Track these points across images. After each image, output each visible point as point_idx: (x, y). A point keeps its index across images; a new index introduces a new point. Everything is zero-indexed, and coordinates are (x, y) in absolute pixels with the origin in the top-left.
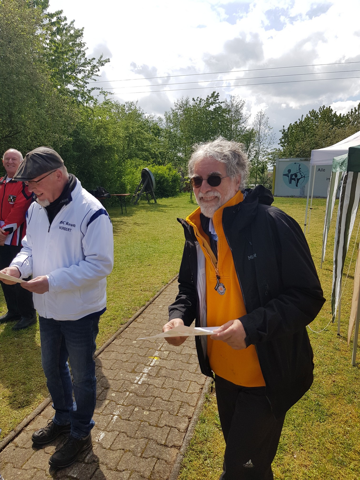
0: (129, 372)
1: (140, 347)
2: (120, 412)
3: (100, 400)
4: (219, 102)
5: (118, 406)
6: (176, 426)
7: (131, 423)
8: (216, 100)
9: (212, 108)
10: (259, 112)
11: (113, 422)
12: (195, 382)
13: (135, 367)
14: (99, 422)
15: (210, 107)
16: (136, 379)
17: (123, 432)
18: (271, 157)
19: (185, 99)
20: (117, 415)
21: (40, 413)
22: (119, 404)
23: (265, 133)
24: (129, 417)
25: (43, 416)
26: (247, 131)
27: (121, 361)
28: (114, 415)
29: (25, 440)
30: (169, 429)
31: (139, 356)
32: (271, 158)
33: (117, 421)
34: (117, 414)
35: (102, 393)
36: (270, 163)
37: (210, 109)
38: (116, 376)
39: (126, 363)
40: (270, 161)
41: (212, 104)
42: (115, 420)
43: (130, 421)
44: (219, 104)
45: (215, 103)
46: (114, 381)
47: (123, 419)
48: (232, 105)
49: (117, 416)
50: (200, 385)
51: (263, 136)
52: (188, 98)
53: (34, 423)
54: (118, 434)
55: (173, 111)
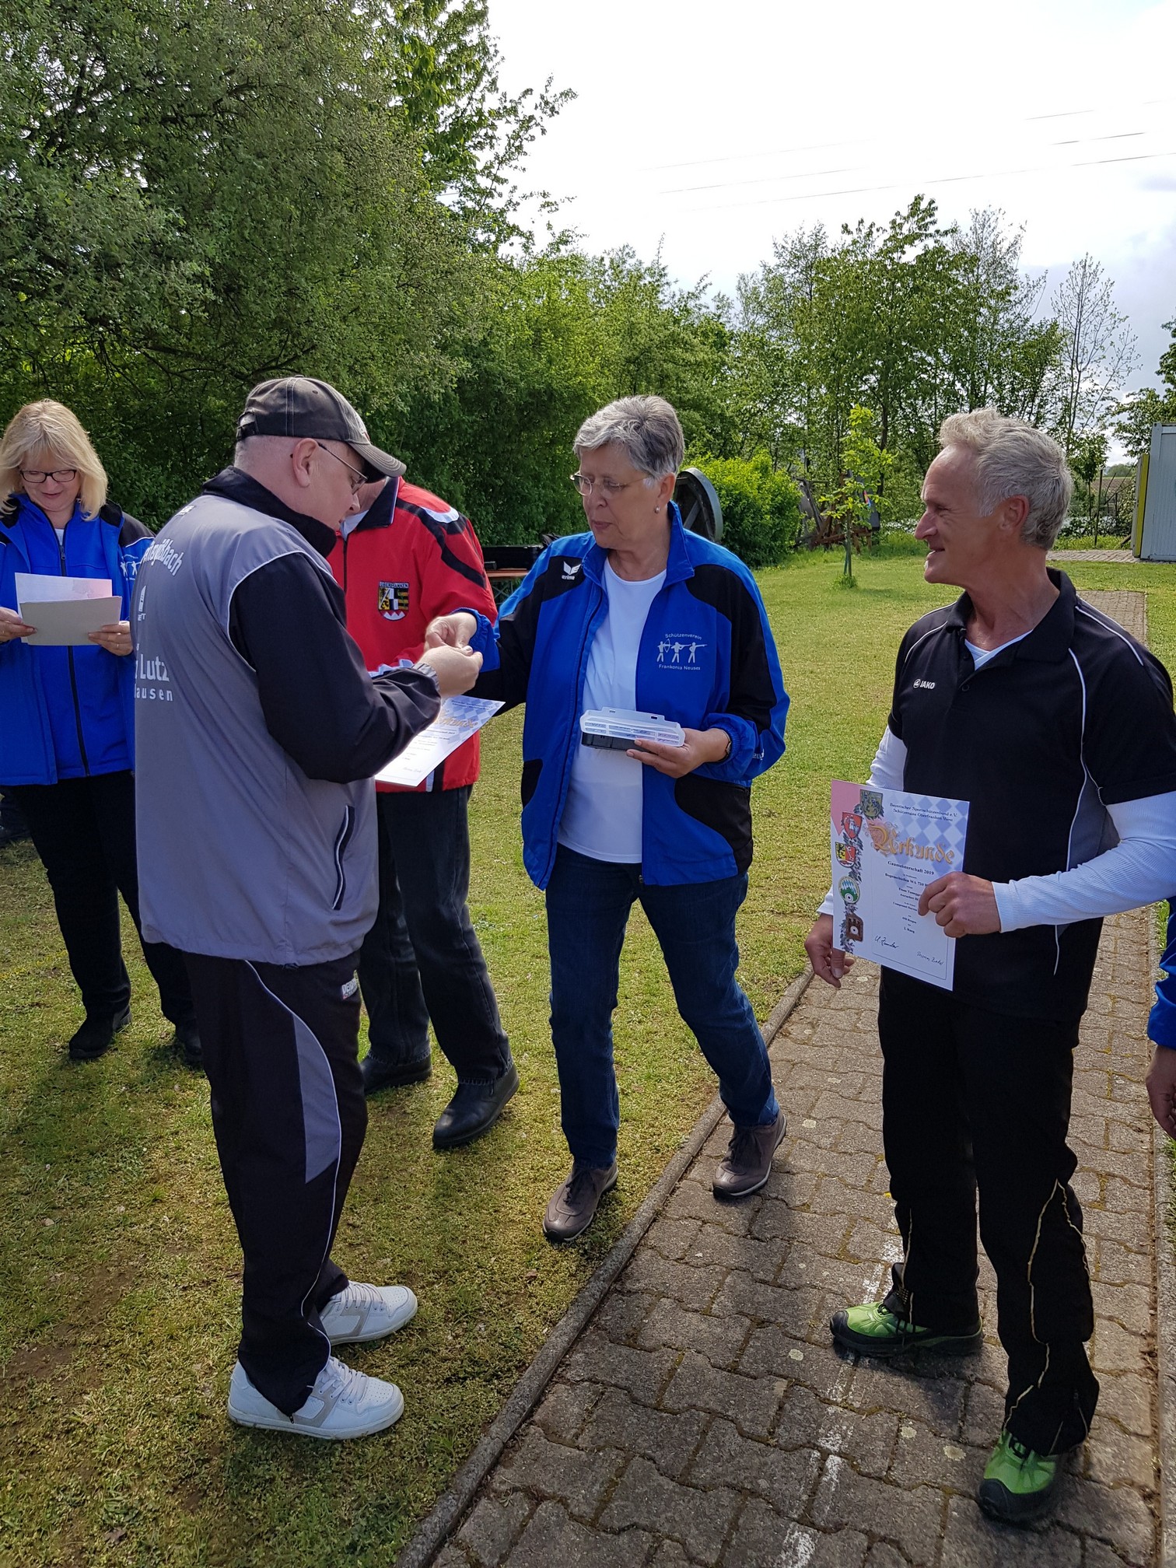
0: (826, 1255)
1: (841, 1148)
2: (843, 1438)
3: (747, 1375)
4: (937, 232)
5: (831, 1410)
6: (1105, 1533)
7: (907, 1496)
8: (926, 226)
9: (910, 255)
10: (1077, 262)
11: (829, 1483)
12: (1110, 1319)
13: (847, 1236)
14: (770, 1478)
15: (904, 253)
16: (864, 1291)
17: (883, 1539)
18: (1131, 418)
19: (809, 229)
20: (836, 1454)
21: (531, 1413)
22: (831, 1403)
23: (1099, 337)
24: (889, 1468)
25: (543, 1425)
26: (1033, 331)
27: (784, 1206)
28: (825, 1454)
29: (499, 1536)
30: (1078, 1542)
31: (846, 1186)
32: (1128, 422)
33: (844, 1485)
34: (836, 1448)
35: (746, 1341)
36: (1126, 442)
37: (905, 259)
38: (780, 1268)
39: (804, 1214)
40: (1125, 434)
41: (911, 239)
42: (834, 1477)
43: (898, 1486)
44: (938, 238)
45: (921, 235)
46: (780, 1290)
47: (868, 1475)
48: (979, 244)
49: (837, 1459)
50: (1134, 1334)
51: (1090, 347)
52: (822, 226)
53: (517, 1456)
54: (869, 1549)
55: (770, 271)
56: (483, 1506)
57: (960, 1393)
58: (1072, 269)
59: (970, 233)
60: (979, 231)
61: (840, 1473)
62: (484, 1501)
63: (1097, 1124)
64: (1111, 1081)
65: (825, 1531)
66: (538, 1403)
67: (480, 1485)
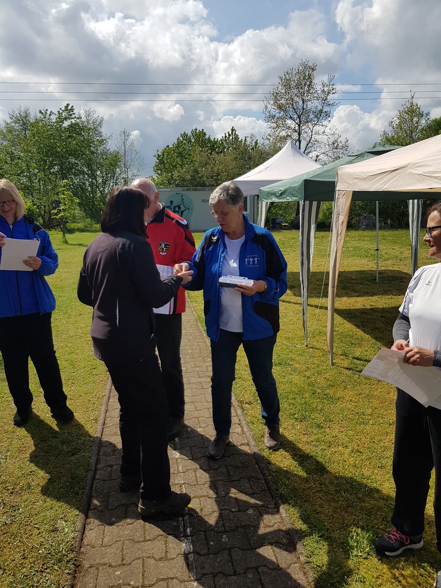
10: (122, 131)
15: (64, 123)
23: (132, 157)
26: (111, 154)
37: (64, 125)
41: (66, 119)
45: (70, 118)
48: (88, 121)
51: (130, 160)
52: (28, 109)
55: (8, 124)
56: (98, 472)
57: (197, 420)
58: (121, 133)
59: (85, 118)
60: (88, 117)
61: (178, 440)
62: (98, 471)
63: (204, 367)
64: (204, 359)
65: (180, 449)
66: (99, 452)
67: (95, 469)
